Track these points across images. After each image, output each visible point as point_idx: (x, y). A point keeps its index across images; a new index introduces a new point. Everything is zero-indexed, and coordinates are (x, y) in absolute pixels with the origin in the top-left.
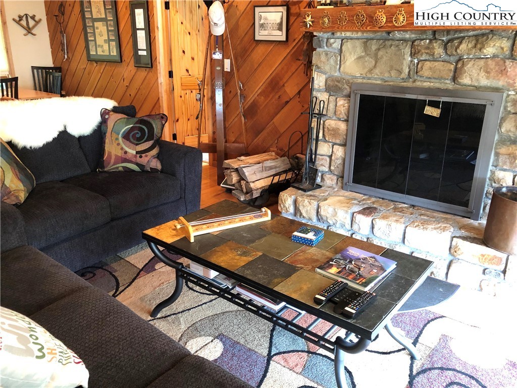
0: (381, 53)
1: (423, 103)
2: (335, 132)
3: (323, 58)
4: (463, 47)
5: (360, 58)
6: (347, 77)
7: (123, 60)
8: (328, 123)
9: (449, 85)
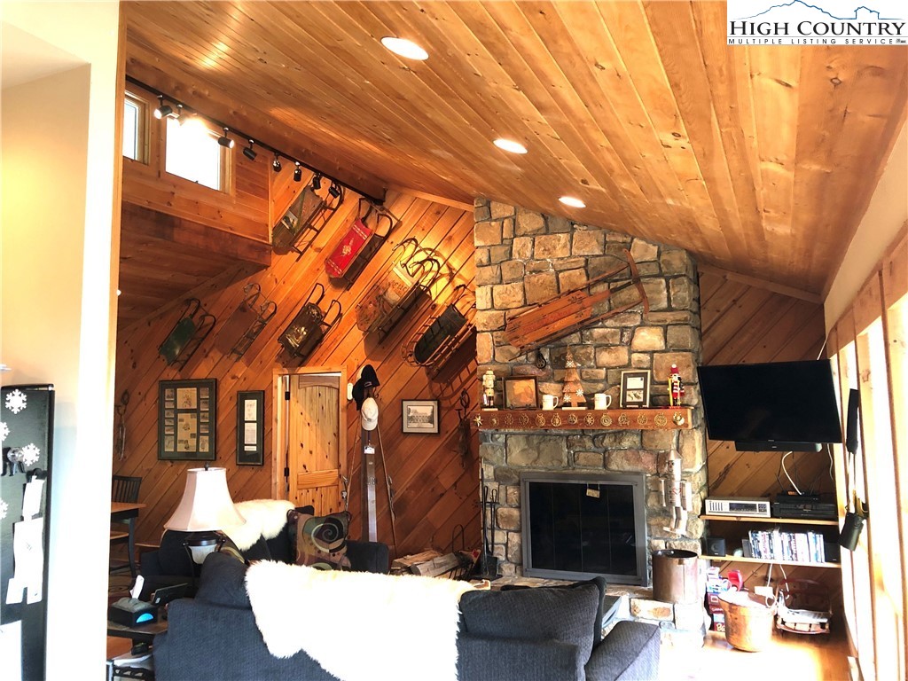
0: (542, 446)
1: (584, 488)
2: (509, 519)
3: (490, 451)
4: (606, 441)
5: (523, 450)
6: (514, 468)
7: (218, 458)
8: (500, 510)
9: (602, 471)
